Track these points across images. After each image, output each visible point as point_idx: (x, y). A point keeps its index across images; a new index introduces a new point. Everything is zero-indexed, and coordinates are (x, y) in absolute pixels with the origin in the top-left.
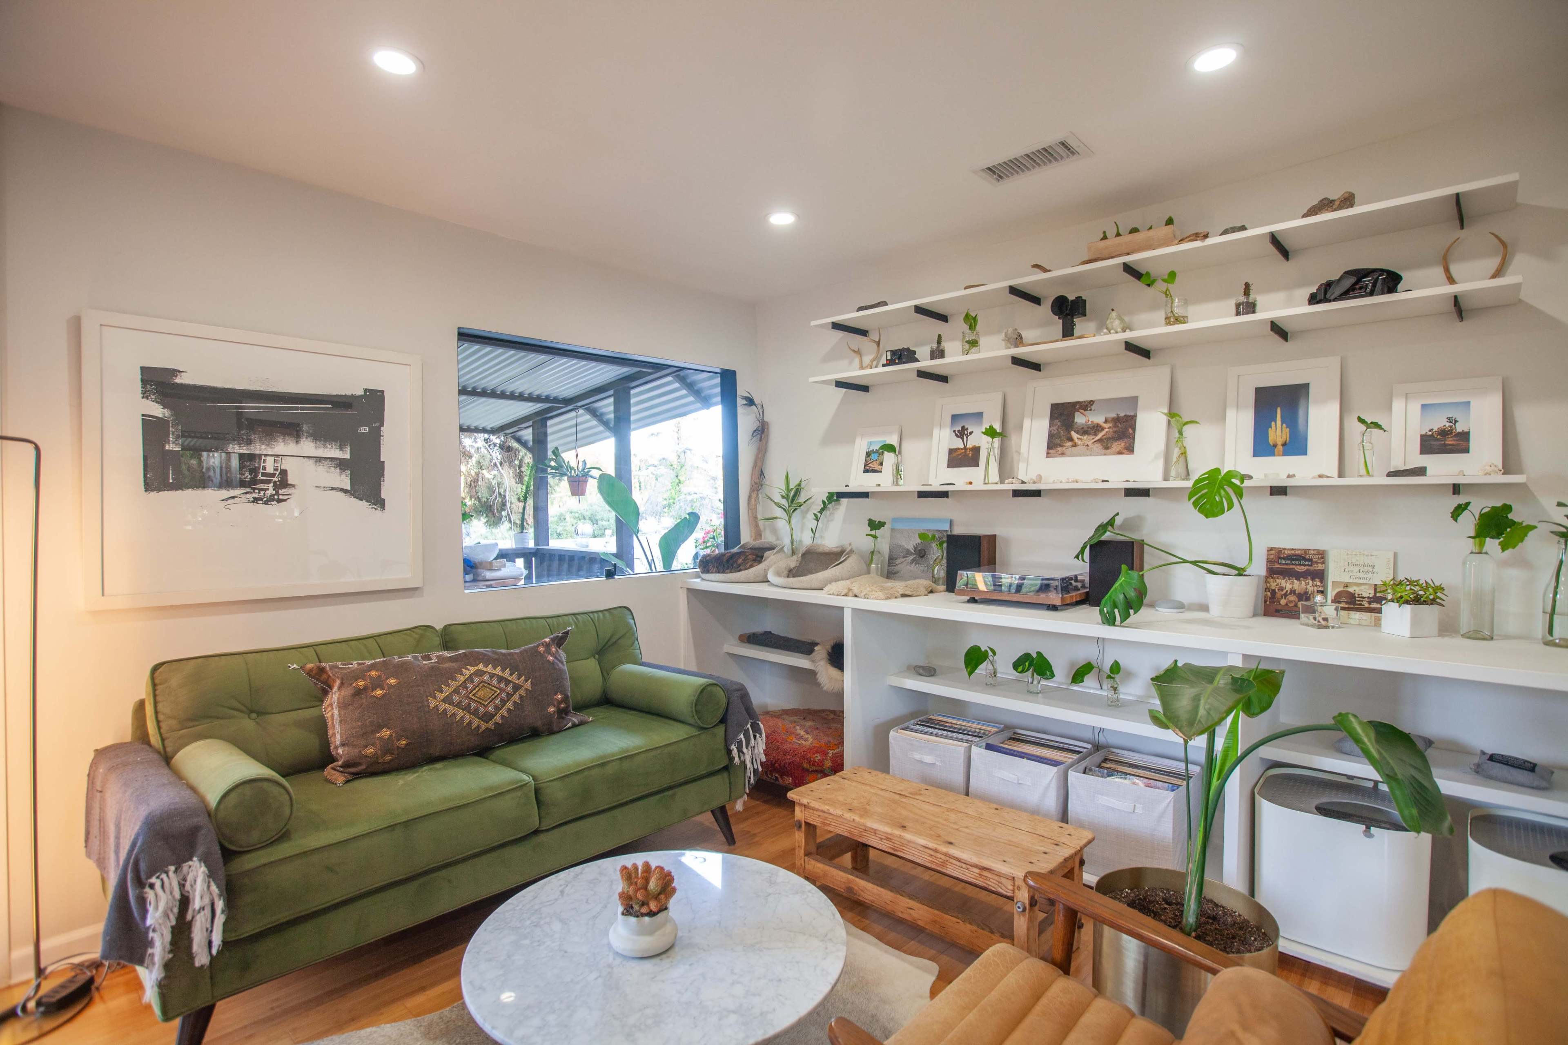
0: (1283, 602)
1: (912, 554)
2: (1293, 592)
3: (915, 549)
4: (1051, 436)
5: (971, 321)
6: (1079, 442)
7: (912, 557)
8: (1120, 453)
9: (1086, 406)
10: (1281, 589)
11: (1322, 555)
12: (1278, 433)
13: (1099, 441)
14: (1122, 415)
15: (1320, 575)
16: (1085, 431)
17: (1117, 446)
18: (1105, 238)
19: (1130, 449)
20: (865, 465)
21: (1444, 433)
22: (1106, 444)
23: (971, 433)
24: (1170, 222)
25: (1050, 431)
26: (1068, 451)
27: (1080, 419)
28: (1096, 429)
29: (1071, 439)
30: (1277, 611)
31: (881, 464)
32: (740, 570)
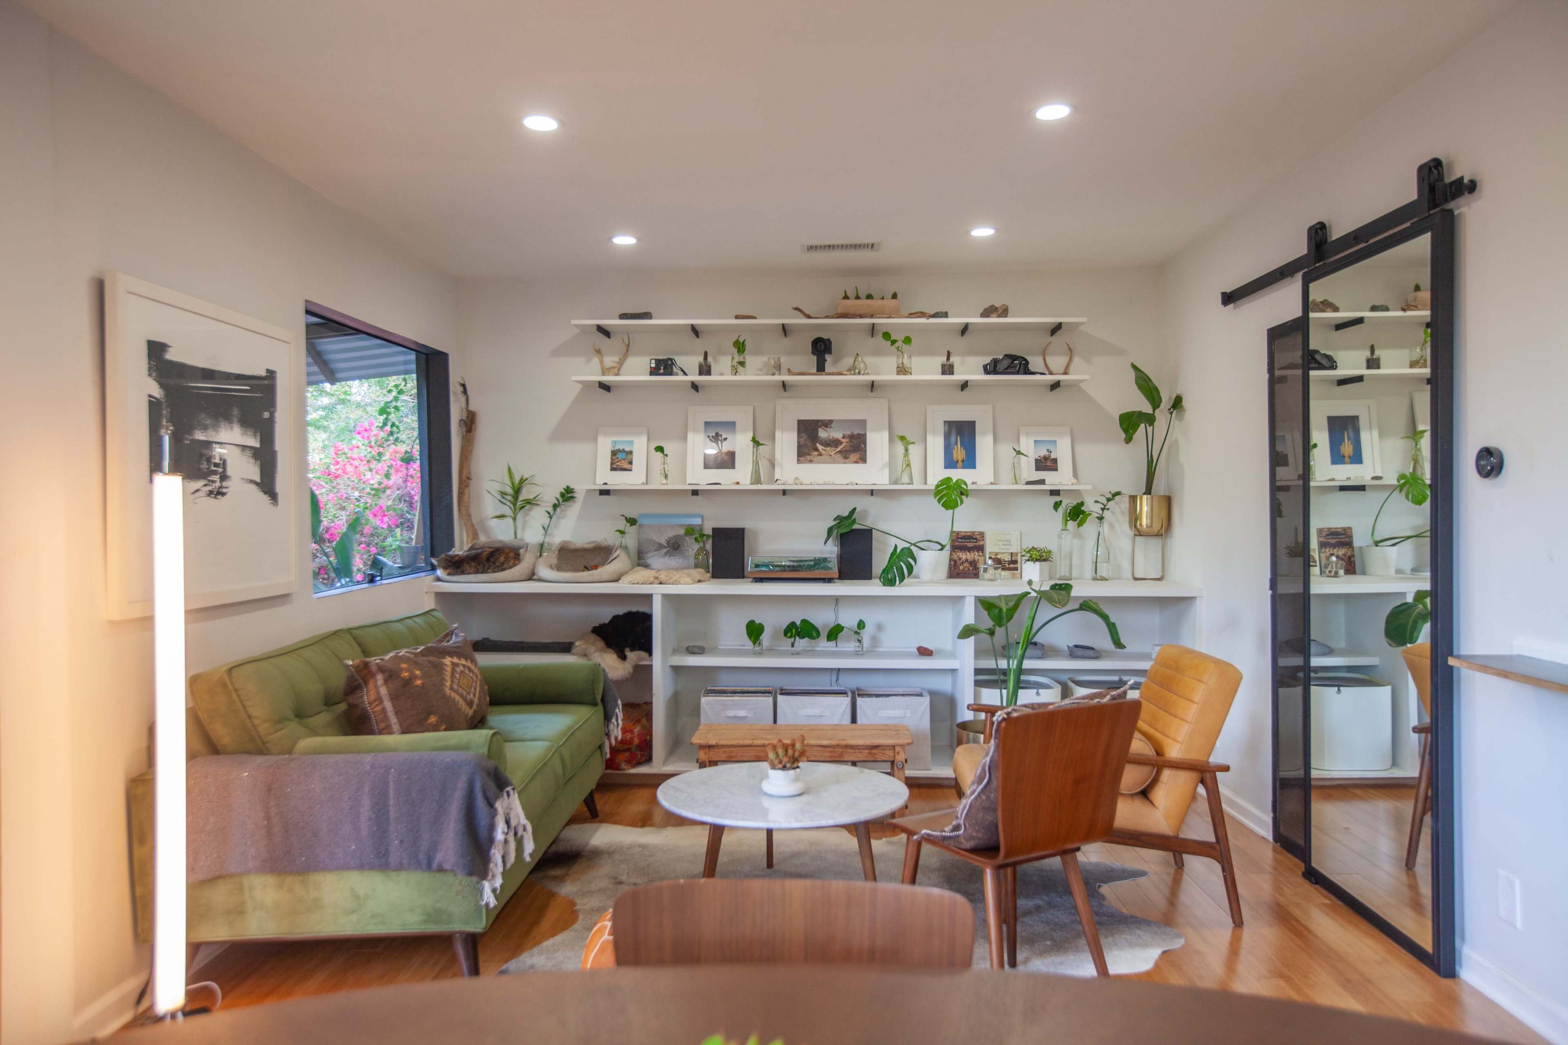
0: (961, 568)
1: (664, 547)
2: (967, 560)
3: (668, 542)
4: (800, 447)
5: (740, 347)
6: (824, 452)
7: (665, 550)
8: (856, 462)
9: (827, 424)
10: (960, 559)
11: (982, 534)
12: (959, 453)
13: (840, 452)
14: (855, 433)
15: (981, 549)
16: (828, 443)
17: (854, 456)
18: (846, 297)
19: (863, 460)
20: (612, 464)
21: (1046, 458)
22: (845, 455)
23: (725, 439)
24: (894, 296)
25: (798, 442)
26: (815, 459)
27: (823, 434)
28: (835, 443)
29: (817, 450)
30: (958, 574)
31: (631, 463)
32: (503, 570)
